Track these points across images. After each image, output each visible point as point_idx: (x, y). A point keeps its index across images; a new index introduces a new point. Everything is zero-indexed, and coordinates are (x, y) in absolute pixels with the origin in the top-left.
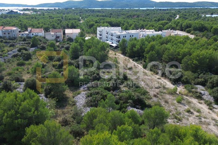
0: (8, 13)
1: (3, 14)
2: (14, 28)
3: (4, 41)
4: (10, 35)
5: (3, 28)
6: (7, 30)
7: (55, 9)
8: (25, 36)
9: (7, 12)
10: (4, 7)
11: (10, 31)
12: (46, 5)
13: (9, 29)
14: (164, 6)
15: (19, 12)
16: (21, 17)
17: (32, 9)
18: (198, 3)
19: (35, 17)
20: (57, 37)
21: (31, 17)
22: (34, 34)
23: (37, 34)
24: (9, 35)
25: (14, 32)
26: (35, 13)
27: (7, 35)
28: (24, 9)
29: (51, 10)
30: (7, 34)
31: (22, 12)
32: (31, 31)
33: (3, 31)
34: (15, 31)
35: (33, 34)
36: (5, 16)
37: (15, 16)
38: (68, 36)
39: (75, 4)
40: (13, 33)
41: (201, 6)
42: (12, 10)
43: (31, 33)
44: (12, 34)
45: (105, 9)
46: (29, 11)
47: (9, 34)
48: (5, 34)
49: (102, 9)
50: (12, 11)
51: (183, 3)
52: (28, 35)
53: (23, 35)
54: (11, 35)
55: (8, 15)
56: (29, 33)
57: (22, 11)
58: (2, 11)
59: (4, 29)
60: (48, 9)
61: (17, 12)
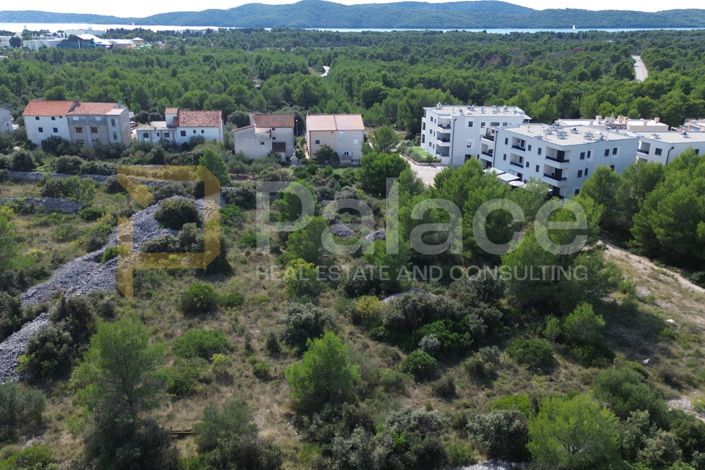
0: (62, 44)
1: (45, 47)
2: (115, 108)
3: (85, 163)
4: (101, 135)
5: (72, 110)
6: (86, 115)
7: (209, 31)
8: (156, 139)
9: (57, 39)
10: (41, 22)
11: (98, 119)
12: (175, 19)
13: (95, 112)
14: (562, 24)
15: (97, 40)
16: (112, 58)
17: (139, 33)
18: (676, 13)
19: (157, 59)
20: (279, 146)
21: (144, 60)
22: (190, 133)
23: (199, 131)
24: (96, 136)
25: (113, 124)
26: (149, 45)
27: (88, 136)
28: (112, 30)
29: (198, 34)
30: (89, 130)
31: (106, 42)
32: (176, 119)
33: (75, 122)
34: (116, 122)
35: (183, 133)
36: (55, 54)
37: (88, 54)
38: (318, 142)
39: (269, 16)
40: (112, 129)
41: (686, 23)
42: (73, 34)
43: (179, 130)
44: (108, 132)
45: (373, 33)
46: (128, 38)
47: (94, 130)
48: (79, 130)
49: (364, 33)
50: (74, 39)
51: (625, 13)
52: (167, 135)
53: (146, 135)
54: (105, 137)
55: (64, 51)
56: (169, 126)
57: (104, 36)
58: (42, 36)
59: (78, 111)
60: (188, 31)
61: (92, 41)
